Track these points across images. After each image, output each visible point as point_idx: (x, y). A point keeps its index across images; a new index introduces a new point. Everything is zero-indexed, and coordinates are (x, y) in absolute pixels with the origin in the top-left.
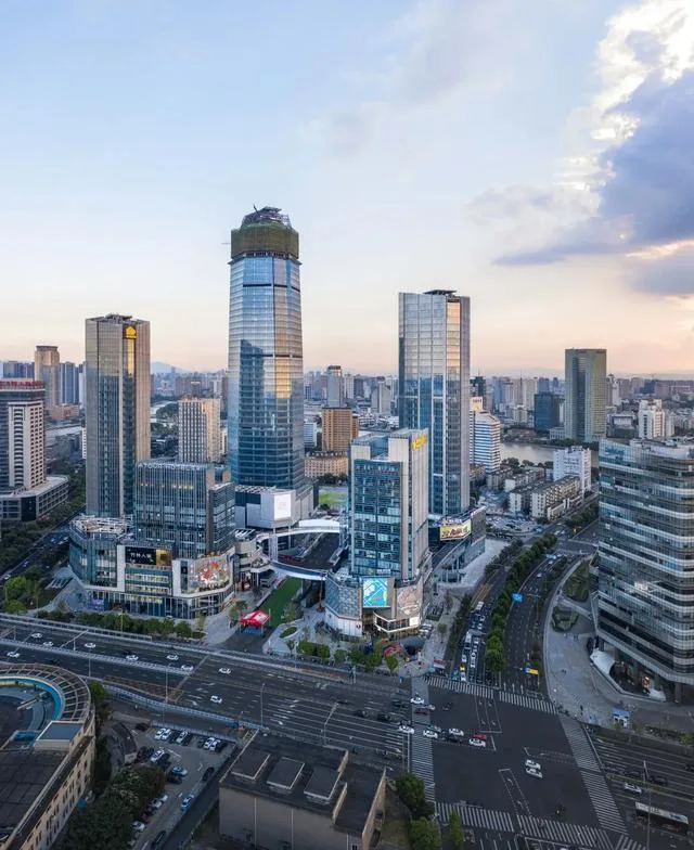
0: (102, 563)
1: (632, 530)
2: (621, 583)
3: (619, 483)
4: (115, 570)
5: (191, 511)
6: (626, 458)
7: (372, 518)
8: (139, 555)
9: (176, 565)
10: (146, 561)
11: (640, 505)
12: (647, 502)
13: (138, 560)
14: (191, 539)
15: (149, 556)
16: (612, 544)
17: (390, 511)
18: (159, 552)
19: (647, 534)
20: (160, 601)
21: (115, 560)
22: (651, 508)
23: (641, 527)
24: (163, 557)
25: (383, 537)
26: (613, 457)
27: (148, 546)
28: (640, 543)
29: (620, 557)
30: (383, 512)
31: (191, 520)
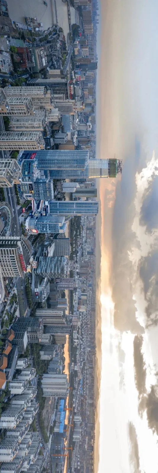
0: (27, 178)
1: (53, 263)
2: (44, 261)
3: (60, 261)
4: (26, 181)
5: (43, 196)
6: (64, 262)
7: (48, 228)
8: (31, 187)
9: (31, 195)
10: (30, 188)
11: (57, 265)
12: (57, 266)
13: (30, 187)
14: (37, 196)
15: (31, 189)
16: (50, 260)
17: (50, 231)
18: (33, 191)
19: (53, 266)
20: (22, 191)
21: (29, 181)
22: (57, 267)
23: (54, 265)
24: (32, 192)
25: (45, 229)
26: (64, 260)
27: (33, 188)
28: (51, 265)
29: (48, 261)
30: (49, 230)
31: (41, 196)
